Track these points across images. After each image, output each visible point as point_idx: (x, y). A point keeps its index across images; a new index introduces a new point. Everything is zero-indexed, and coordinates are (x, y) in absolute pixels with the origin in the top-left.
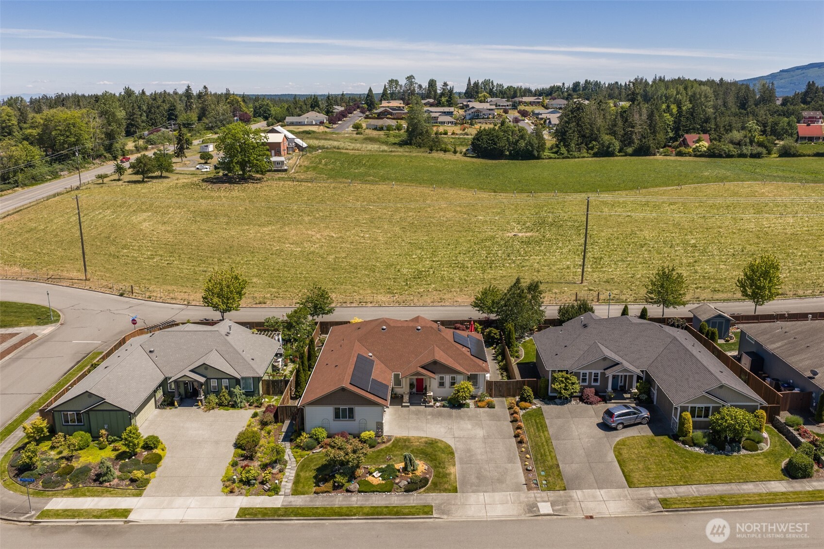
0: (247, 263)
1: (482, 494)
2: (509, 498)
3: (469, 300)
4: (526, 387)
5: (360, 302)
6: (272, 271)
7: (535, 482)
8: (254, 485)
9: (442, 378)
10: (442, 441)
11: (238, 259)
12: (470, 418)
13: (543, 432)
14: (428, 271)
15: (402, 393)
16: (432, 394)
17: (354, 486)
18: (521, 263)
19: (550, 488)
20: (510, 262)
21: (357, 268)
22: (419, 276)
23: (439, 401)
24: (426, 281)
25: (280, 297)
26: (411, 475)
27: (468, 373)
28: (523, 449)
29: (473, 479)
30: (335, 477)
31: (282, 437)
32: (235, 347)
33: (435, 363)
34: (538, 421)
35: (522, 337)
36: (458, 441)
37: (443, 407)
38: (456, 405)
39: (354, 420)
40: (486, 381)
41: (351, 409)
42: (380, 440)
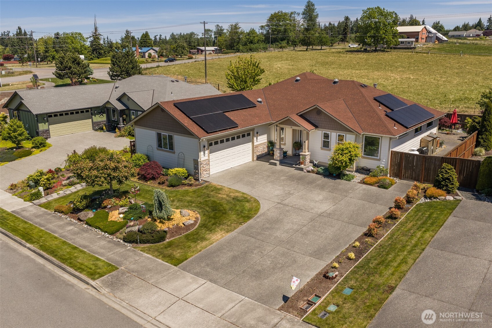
1: (204, 281)
2: (231, 305)
4: (445, 165)
7: (314, 299)
9: (326, 136)
12: (334, 190)
23: (316, 165)
27: (361, 132)
33: (319, 112)
37: (316, 173)
38: (334, 175)
39: (174, 153)
40: (392, 151)
41: (171, 138)
42: (186, 182)
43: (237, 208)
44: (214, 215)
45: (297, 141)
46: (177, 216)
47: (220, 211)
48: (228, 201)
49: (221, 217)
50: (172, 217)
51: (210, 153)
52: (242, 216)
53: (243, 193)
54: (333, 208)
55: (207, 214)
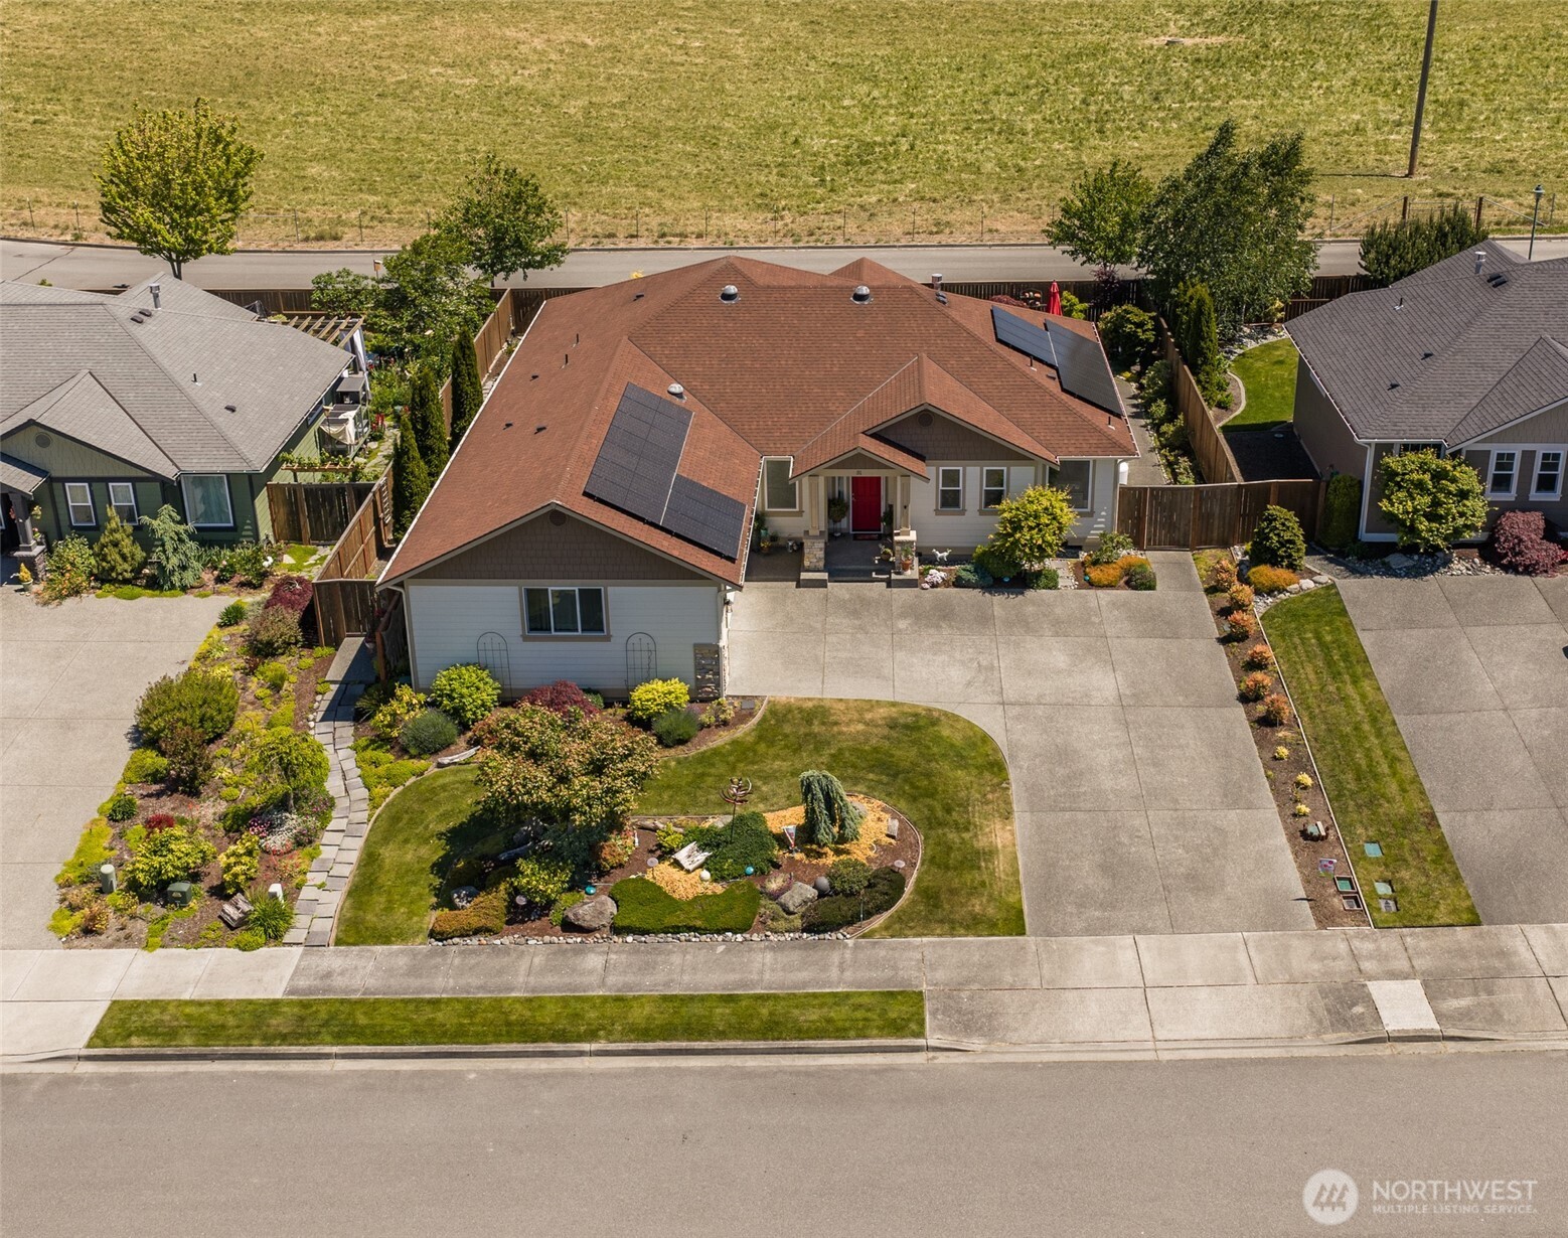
0: (299, 118)
1: (1128, 939)
2: (1242, 958)
3: (1033, 227)
4: (1274, 509)
5: (663, 235)
6: (376, 145)
7: (1345, 887)
8: (183, 899)
9: (951, 478)
10: (957, 718)
11: (269, 108)
12: (1060, 627)
13: (1355, 682)
14: (894, 143)
15: (799, 534)
16: (913, 536)
17: (595, 905)
18: (1200, 119)
19: (1408, 914)
20: (1161, 115)
21: (657, 136)
22: (861, 158)
23: (942, 562)
24: (886, 172)
25: (390, 220)
26: (830, 859)
27: (1052, 457)
28: (1283, 751)
29: (1087, 875)
30: (517, 873)
31: (323, 703)
32: (165, 363)
33: (926, 417)
34: (1328, 638)
35: (1231, 341)
36: (1017, 718)
37: (954, 585)
38: (1007, 580)
39: (606, 639)
40: (1121, 489)
54: (1119, 677)
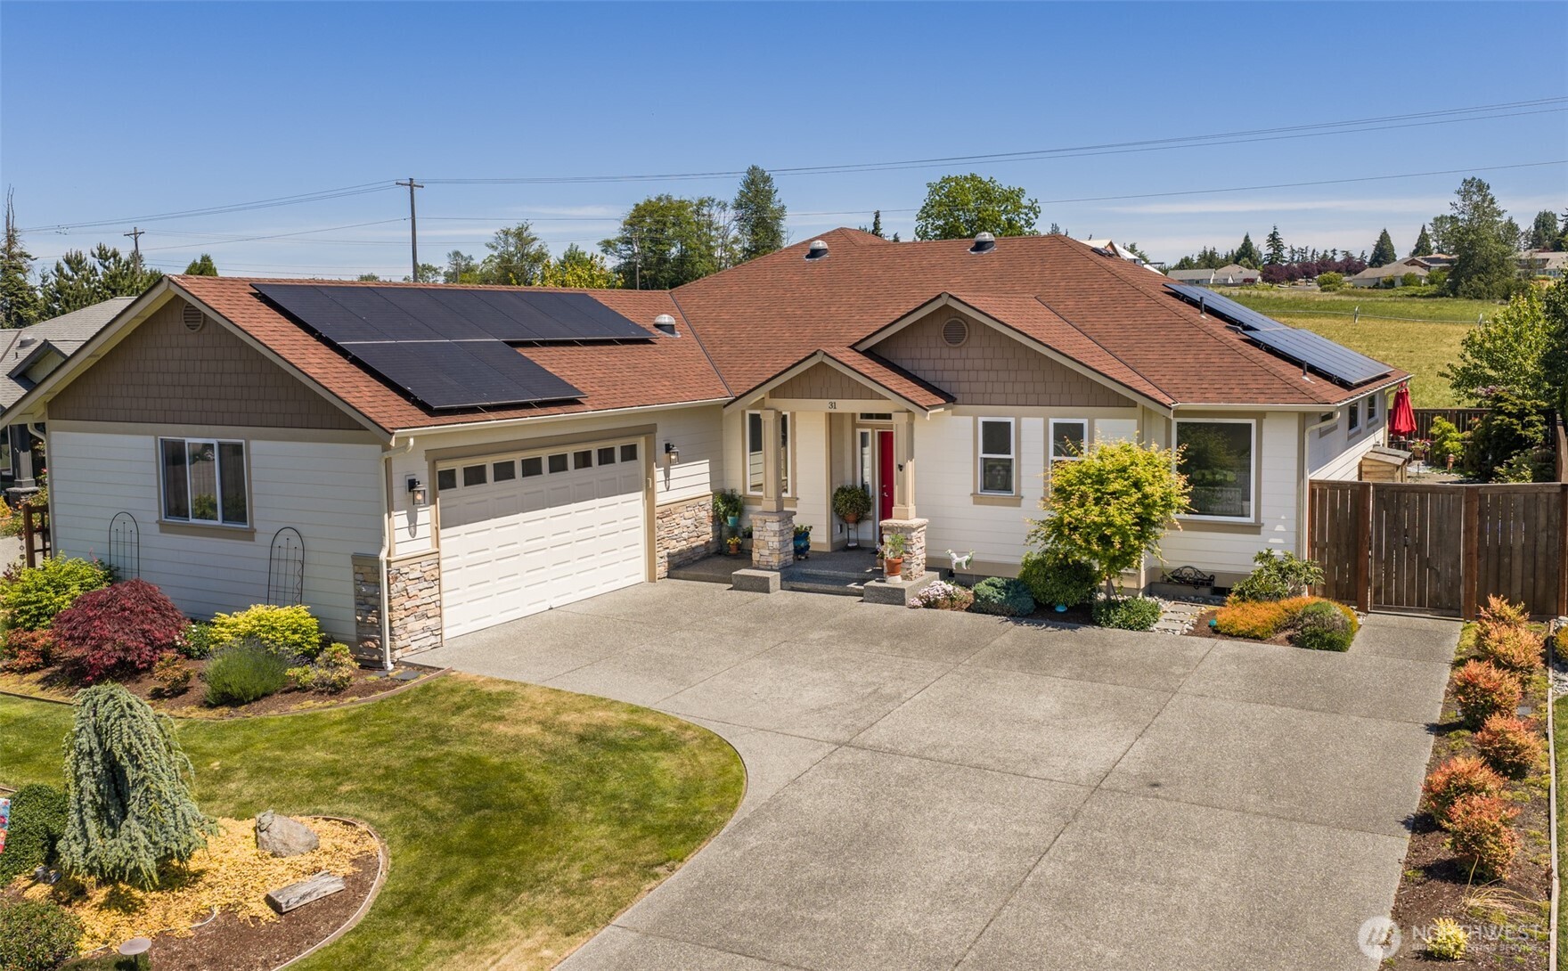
9: (997, 437)
27: (1168, 400)
33: (955, 327)
37: (968, 610)
38: (1061, 609)
39: (250, 535)
40: (1312, 482)
41: (233, 454)
42: (313, 674)
43: (611, 785)
44: (474, 835)
45: (849, 483)
46: (234, 853)
47: (509, 807)
48: (553, 752)
49: (516, 844)
50: (193, 865)
51: (446, 522)
52: (648, 829)
53: (635, 710)
54: (1139, 747)
55: (428, 829)
